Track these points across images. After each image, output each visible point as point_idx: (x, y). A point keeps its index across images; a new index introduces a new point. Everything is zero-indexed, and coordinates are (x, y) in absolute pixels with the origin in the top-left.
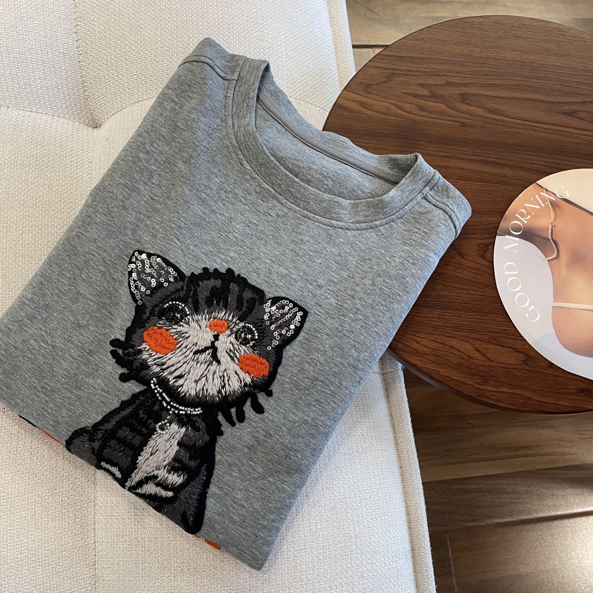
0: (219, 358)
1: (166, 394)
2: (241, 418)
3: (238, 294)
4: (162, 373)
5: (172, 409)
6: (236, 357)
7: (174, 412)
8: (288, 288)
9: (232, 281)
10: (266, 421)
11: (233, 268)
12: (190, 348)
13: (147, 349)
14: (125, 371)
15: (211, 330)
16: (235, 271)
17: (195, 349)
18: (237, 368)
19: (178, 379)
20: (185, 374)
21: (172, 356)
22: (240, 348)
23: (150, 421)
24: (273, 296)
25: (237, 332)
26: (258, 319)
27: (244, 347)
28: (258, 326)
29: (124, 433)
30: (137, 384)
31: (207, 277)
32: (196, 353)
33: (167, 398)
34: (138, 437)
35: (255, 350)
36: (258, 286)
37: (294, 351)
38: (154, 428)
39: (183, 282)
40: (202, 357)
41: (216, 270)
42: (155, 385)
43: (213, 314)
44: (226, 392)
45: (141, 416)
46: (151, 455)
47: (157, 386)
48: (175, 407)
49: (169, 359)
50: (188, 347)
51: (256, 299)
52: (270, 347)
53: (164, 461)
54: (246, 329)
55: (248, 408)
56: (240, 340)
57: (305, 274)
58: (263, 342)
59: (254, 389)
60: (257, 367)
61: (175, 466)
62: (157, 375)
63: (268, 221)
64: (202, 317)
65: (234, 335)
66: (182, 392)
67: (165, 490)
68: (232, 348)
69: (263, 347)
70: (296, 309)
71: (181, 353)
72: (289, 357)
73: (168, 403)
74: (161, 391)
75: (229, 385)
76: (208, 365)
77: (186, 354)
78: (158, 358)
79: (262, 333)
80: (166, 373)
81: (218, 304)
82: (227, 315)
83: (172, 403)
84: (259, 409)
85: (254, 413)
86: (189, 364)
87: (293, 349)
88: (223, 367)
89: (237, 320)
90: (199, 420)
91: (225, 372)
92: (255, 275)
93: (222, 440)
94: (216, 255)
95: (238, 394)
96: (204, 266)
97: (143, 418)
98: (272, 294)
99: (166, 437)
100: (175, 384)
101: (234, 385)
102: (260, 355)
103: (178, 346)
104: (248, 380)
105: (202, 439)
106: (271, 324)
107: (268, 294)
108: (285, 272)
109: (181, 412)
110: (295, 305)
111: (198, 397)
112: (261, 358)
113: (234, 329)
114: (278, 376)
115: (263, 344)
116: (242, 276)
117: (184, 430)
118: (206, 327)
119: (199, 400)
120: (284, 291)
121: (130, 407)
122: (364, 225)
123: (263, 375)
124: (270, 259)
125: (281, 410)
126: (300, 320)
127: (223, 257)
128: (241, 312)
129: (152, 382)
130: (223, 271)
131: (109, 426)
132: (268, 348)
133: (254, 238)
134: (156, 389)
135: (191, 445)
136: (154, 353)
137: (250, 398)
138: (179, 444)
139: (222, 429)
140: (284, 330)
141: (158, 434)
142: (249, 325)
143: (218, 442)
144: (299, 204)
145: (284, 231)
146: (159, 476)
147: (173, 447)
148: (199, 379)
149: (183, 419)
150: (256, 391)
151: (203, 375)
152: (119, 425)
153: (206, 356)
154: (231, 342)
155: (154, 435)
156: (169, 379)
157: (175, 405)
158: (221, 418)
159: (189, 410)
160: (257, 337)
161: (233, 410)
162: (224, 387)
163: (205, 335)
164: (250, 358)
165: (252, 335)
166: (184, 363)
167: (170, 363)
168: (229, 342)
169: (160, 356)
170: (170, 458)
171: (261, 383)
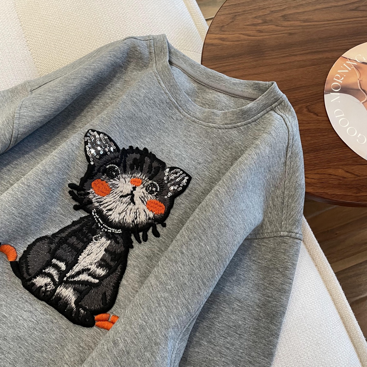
0: (135, 201)
1: (101, 219)
2: (145, 239)
3: (149, 163)
4: (100, 207)
5: (104, 228)
6: (145, 201)
7: (104, 231)
8: (180, 162)
9: (146, 156)
10: (160, 242)
11: (147, 148)
12: (118, 194)
13: (93, 192)
14: (77, 204)
15: (132, 184)
16: (149, 150)
17: (121, 194)
18: (145, 208)
19: (109, 211)
20: (113, 209)
21: (107, 198)
22: (148, 195)
23: (89, 234)
24: (170, 166)
25: (147, 187)
26: (160, 179)
27: (150, 195)
28: (160, 183)
29: (73, 240)
30: (84, 212)
31: (132, 152)
32: (121, 197)
33: (101, 221)
34: (81, 243)
35: (157, 198)
36: (162, 160)
37: (181, 200)
38: (92, 238)
39: (119, 153)
40: (124, 200)
41: (137, 148)
42: (94, 213)
43: (133, 175)
44: (137, 222)
45: (84, 231)
46: (88, 255)
47: (96, 214)
48: (106, 228)
49: (105, 199)
50: (117, 193)
51: (160, 168)
52: (167, 197)
53: (95, 259)
54: (153, 185)
55: (150, 233)
56: (149, 191)
58: (162, 193)
59: (155, 222)
60: (157, 208)
61: (102, 264)
62: (97, 208)
63: (171, 122)
64: (127, 176)
65: (145, 188)
66: (111, 219)
67: (94, 278)
68: (143, 196)
69: (162, 196)
70: (184, 175)
71: (112, 196)
72: (178, 204)
73: (101, 225)
74: (98, 217)
75: (139, 217)
76: (128, 205)
77: (115, 197)
78: (99, 199)
79: (163, 187)
80: (102, 207)
81: (137, 169)
82: (142, 176)
83: (104, 225)
84: (157, 234)
85: (154, 236)
86: (116, 203)
87: (181, 199)
88: (136, 207)
89: (148, 179)
90: (119, 238)
91: (138, 210)
92: (160, 153)
93: (132, 251)
95: (144, 224)
96: (130, 145)
97: (85, 232)
98: (170, 165)
99: (98, 245)
100: (107, 214)
101: (142, 218)
102: (160, 201)
103: (111, 192)
104: (151, 215)
105: (120, 249)
106: (168, 183)
107: (168, 165)
108: (179, 153)
109: (109, 231)
110: (184, 172)
111: (120, 223)
112: (160, 203)
113: (145, 184)
114: (170, 215)
115: (162, 194)
116: (153, 153)
117: (109, 242)
118: (129, 182)
119: (120, 225)
120: (177, 164)
121: (78, 225)
122: (230, 126)
123: (161, 213)
124: (170, 145)
125: (171, 237)
126: (186, 182)
127: (142, 140)
128: (150, 175)
129: (93, 211)
130: (142, 149)
131: (63, 235)
132: (165, 197)
133: (162, 131)
134: (95, 215)
135: (113, 252)
136: (97, 195)
137: (152, 227)
138: (105, 250)
139: (133, 245)
140: (176, 187)
141: (93, 243)
142: (155, 182)
143: (130, 252)
144: (190, 114)
145: (180, 129)
146: (91, 269)
147: (101, 251)
148: (122, 212)
149: (109, 235)
150: (156, 223)
151: (124, 211)
152: (70, 235)
153: (127, 199)
154: (143, 192)
155: (91, 243)
156: (103, 210)
157: (105, 226)
158: (133, 238)
159: (113, 230)
160: (159, 190)
161: (141, 234)
162: (136, 218)
163: (128, 187)
164: (153, 202)
165: (156, 189)
166: (113, 202)
167: (105, 201)
168: (141, 192)
169: (100, 197)
170: (99, 258)
171: (159, 218)
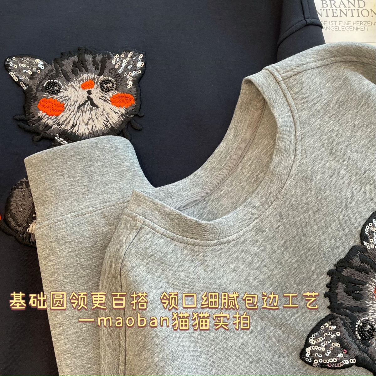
3: (354, 270)
8: (353, 223)
11: (327, 269)
36: (348, 250)
39: (337, 317)
41: (327, 286)
57: (340, 206)
81: (361, 290)
92: (336, 251)
94: (313, 283)
96: (323, 296)
98: (357, 239)
107: (357, 243)
108: (336, 223)
116: (336, 262)
120: (355, 227)
124: (322, 234)
127: (315, 277)
133: (299, 245)
144: (271, 200)
145: (294, 218)
